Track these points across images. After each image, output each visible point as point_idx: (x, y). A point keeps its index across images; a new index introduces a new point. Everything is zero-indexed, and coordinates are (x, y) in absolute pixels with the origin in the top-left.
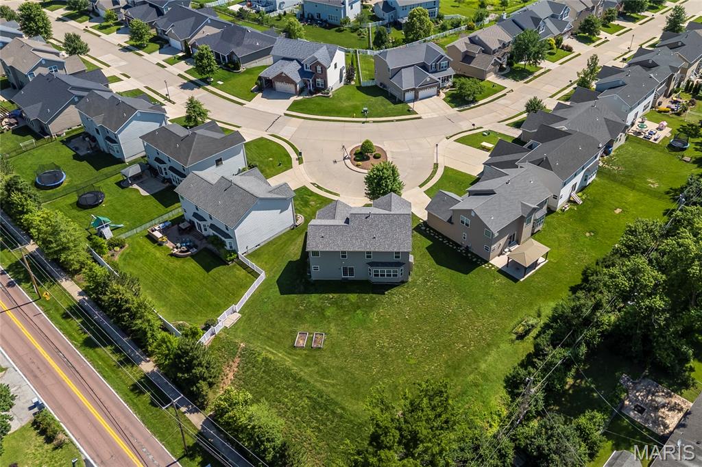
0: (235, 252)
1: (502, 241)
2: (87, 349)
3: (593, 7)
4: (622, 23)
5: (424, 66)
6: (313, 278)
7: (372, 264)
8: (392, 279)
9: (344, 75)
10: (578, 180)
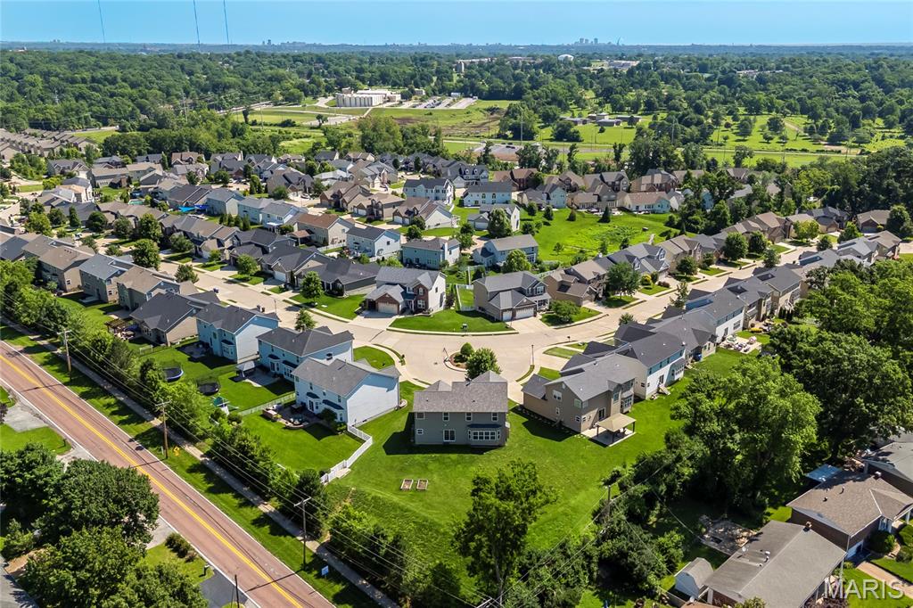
0: (345, 424)
1: (593, 413)
2: (211, 495)
3: (691, 251)
4: (721, 268)
5: (521, 291)
6: (417, 443)
7: (472, 426)
8: (490, 442)
9: (444, 300)
10: (665, 371)
